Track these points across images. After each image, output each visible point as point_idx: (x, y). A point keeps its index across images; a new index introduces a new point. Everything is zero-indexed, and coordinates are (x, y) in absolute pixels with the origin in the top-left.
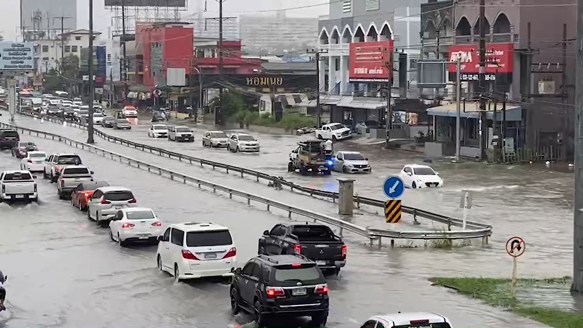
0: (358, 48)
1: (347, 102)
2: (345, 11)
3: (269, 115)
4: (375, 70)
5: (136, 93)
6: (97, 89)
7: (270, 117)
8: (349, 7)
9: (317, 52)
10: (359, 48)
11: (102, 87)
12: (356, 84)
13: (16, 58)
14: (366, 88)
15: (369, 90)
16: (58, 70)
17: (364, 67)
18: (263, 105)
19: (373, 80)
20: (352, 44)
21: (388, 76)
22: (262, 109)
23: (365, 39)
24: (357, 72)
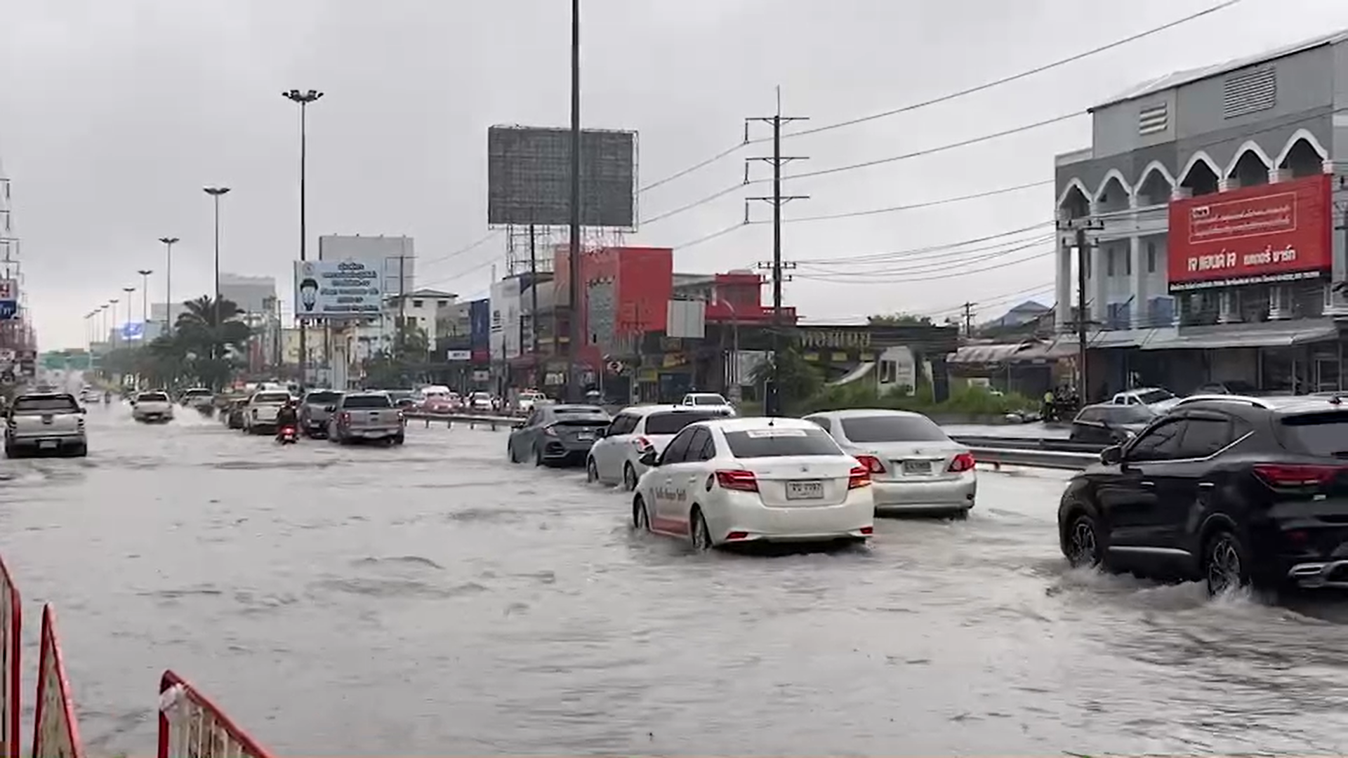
1: (1165, 338)
2: (1142, 132)
3: (909, 390)
4: (1267, 255)
5: (561, 375)
6: (477, 373)
7: (912, 392)
8: (1162, 119)
9: (1080, 228)
10: (1206, 208)
11: (487, 369)
12: (1185, 295)
13: (347, 292)
14: (1225, 300)
15: (1233, 310)
16: (389, 352)
17: (1224, 250)
18: (888, 369)
19: (1258, 280)
20: (1176, 202)
21: (1318, 264)
22: (886, 379)
23: (1223, 186)
24: (1198, 266)
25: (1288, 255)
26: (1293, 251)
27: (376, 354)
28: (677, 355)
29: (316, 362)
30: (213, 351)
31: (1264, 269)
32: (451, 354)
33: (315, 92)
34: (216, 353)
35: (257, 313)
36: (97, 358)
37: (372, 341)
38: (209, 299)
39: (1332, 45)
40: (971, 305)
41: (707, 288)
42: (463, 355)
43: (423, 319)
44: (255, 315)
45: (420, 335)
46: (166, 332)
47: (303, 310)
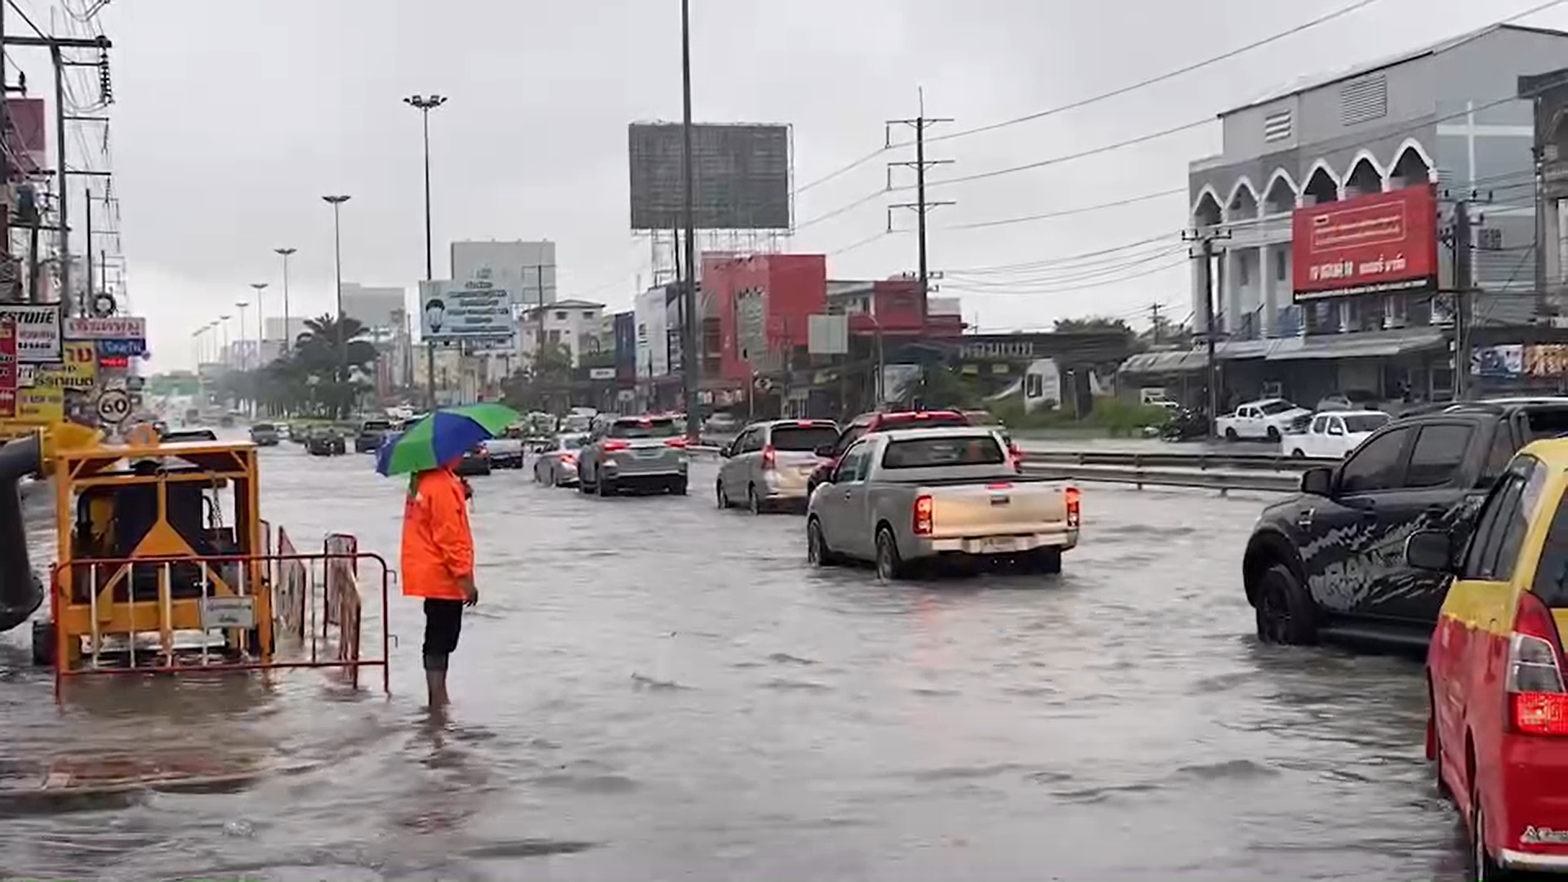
0: (1321, 217)
1: (1293, 347)
2: (1269, 138)
3: (1054, 404)
4: (1379, 264)
6: (622, 393)
7: (1057, 408)
8: (1286, 126)
9: (1208, 237)
10: (1327, 216)
11: (634, 388)
12: (1310, 304)
13: (475, 312)
14: (1345, 311)
15: (1353, 317)
16: (529, 370)
17: (1341, 259)
18: (1036, 383)
19: (1372, 289)
20: (1300, 210)
21: (1427, 272)
22: (1032, 394)
23: (1341, 194)
24: (1319, 276)
25: (1399, 264)
26: (1402, 260)
27: (516, 373)
28: (826, 371)
29: (450, 382)
30: (337, 374)
31: (1379, 278)
32: (594, 373)
33: (437, 97)
34: (340, 375)
35: (385, 327)
36: (209, 381)
37: (511, 359)
38: (330, 316)
39: (1436, 54)
40: (1160, 306)
41: (864, 296)
42: (607, 373)
43: (568, 332)
44: (381, 330)
45: (563, 352)
46: (284, 352)
47: (430, 332)
